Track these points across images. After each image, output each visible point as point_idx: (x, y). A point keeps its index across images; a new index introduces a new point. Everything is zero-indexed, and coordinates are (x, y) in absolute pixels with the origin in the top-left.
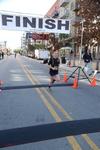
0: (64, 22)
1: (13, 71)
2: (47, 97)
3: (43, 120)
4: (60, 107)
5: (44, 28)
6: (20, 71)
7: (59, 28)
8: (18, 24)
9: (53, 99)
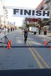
0: (46, 12)
1: (17, 38)
2: (35, 53)
3: (32, 66)
4: (42, 59)
5: (35, 15)
6: (21, 38)
7: (44, 15)
8: (21, 14)
9: (38, 54)
